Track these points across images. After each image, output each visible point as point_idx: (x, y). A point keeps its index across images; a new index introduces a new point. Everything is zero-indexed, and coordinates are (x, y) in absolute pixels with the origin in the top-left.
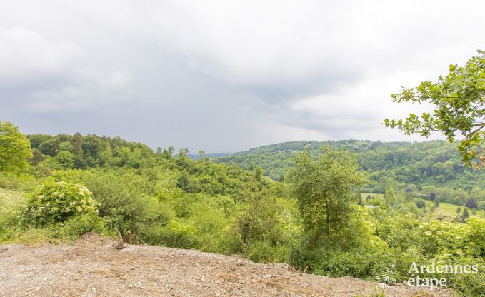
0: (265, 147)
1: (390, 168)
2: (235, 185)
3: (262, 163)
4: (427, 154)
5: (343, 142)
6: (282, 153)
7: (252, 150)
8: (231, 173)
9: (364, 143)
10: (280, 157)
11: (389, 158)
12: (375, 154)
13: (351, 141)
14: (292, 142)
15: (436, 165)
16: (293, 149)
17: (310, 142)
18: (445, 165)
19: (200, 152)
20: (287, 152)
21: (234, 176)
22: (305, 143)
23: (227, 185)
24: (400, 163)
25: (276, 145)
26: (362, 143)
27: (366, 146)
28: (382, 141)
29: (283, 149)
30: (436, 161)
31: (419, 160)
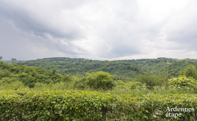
0: (46, 59)
1: (95, 69)
2: (42, 77)
3: (45, 66)
4: (105, 65)
5: (80, 59)
6: (55, 62)
7: (38, 60)
8: (39, 71)
9: (87, 60)
10: (54, 64)
11: (95, 65)
12: (91, 64)
13: (83, 59)
14: (59, 58)
15: (107, 68)
16: (60, 60)
17: (67, 58)
18: (109, 68)
19: (13, 59)
20: (57, 62)
21: (41, 73)
22: (65, 58)
23: (38, 78)
24: (98, 67)
25: (52, 58)
26: (86, 60)
27: (87, 61)
28: (92, 60)
29: (55, 60)
30: (107, 67)
31: (102, 66)
